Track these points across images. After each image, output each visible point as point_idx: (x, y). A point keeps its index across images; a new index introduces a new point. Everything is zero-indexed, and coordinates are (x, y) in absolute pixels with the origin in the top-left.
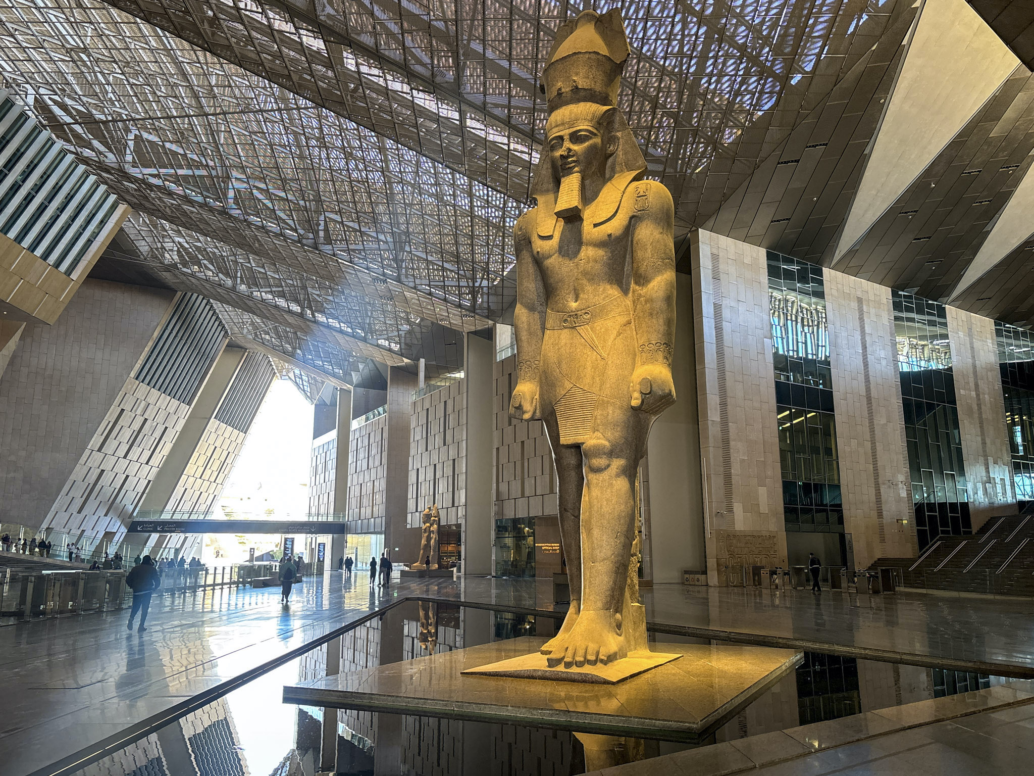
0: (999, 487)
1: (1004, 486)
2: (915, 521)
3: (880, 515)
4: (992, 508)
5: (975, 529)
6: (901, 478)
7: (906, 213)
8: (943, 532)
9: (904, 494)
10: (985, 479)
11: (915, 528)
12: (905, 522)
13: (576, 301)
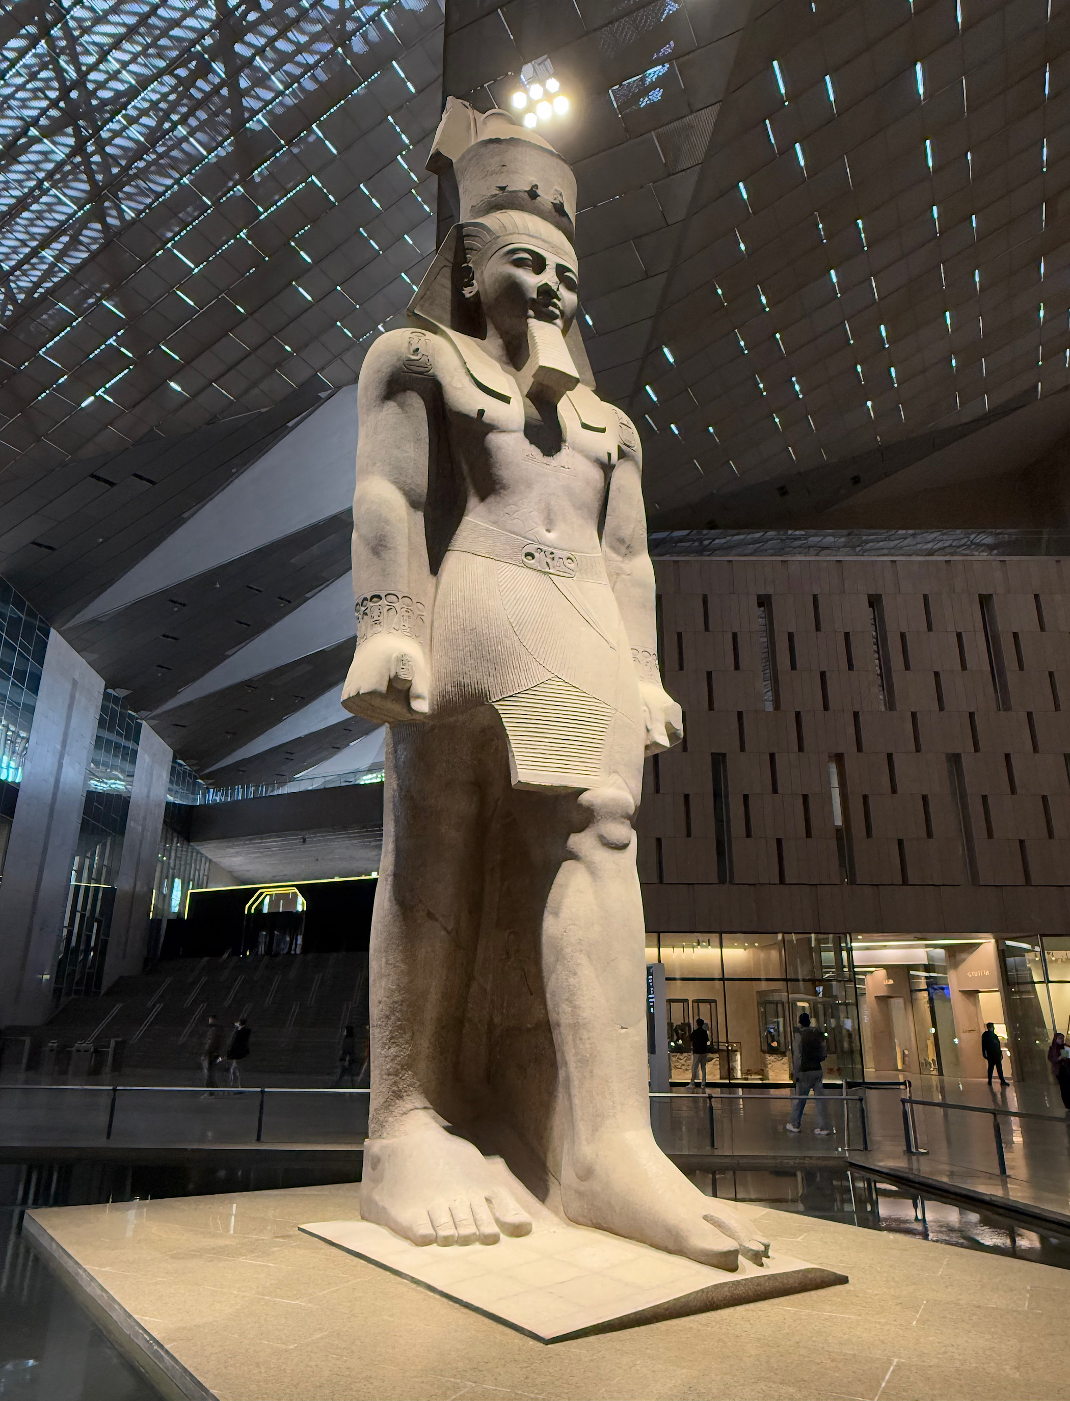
2: (54, 979)
3: (23, 967)
5: (104, 989)
7: (175, 602)
11: (53, 986)
12: (46, 977)
13: (548, 531)
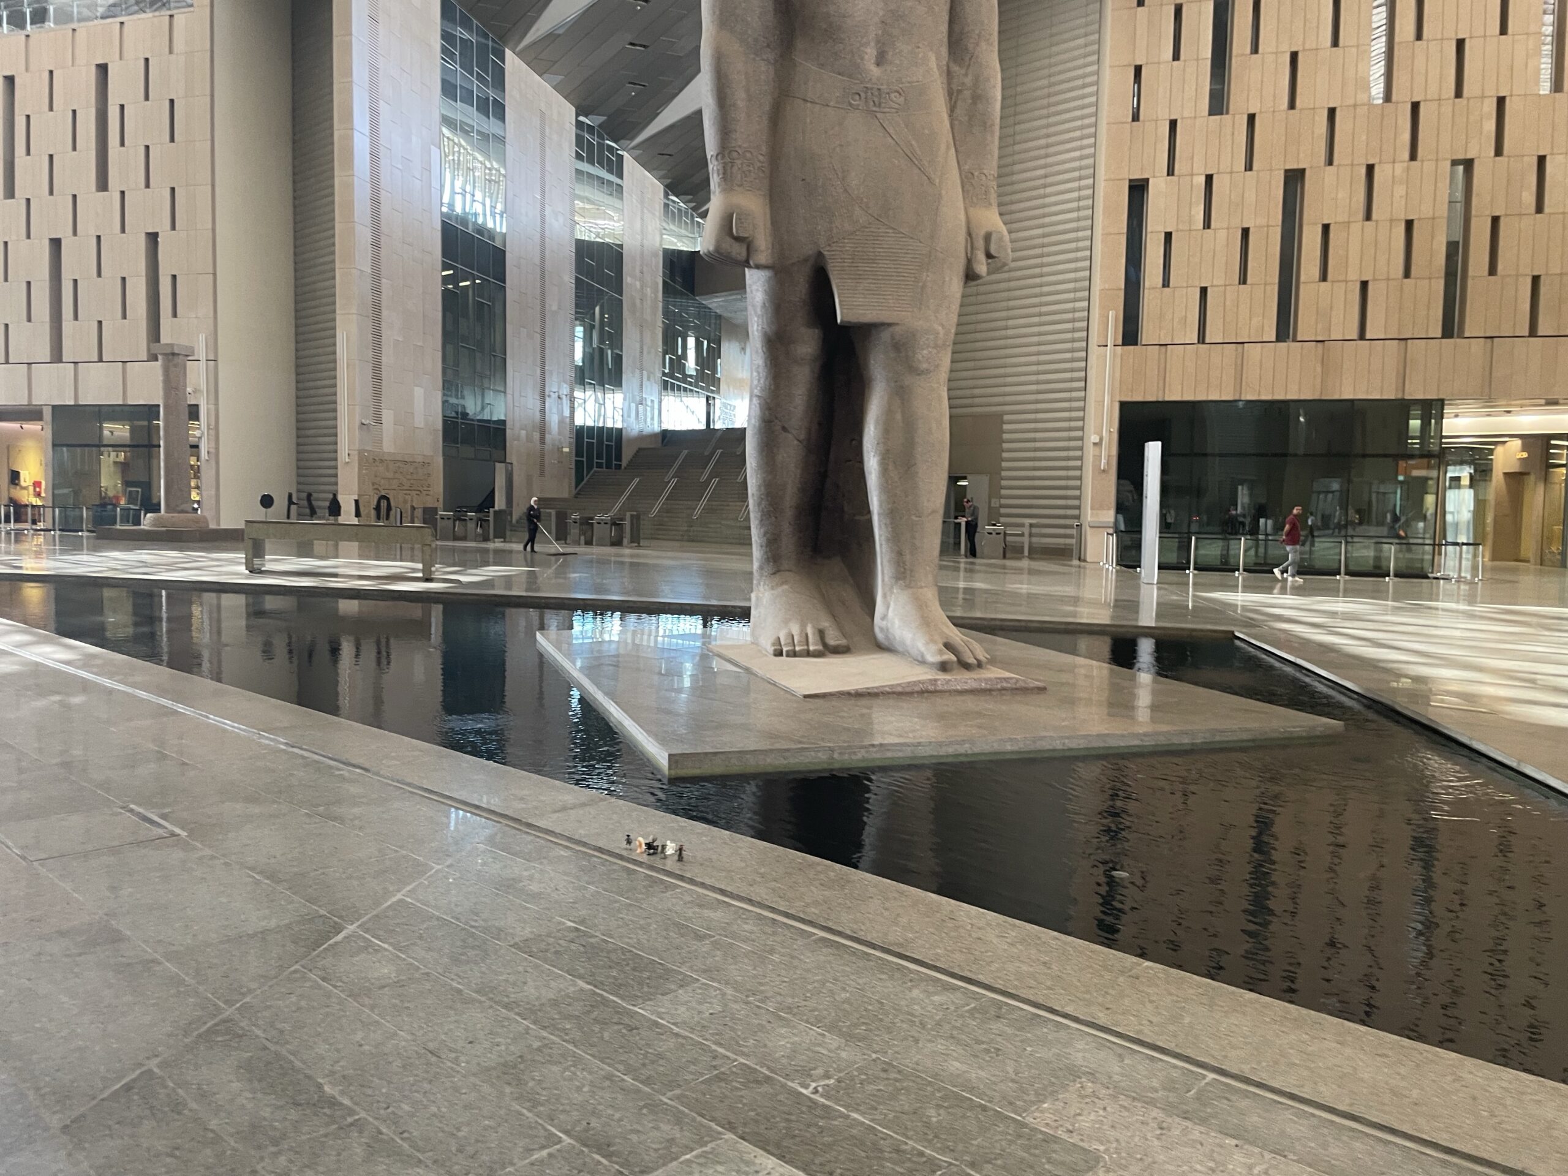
0: (649, 409)
1: (653, 408)
2: (574, 452)
3: (542, 440)
4: (642, 438)
5: (624, 463)
6: (565, 390)
8: (599, 465)
9: (567, 413)
10: (638, 398)
11: (574, 458)
12: (566, 450)
13: (878, 64)
